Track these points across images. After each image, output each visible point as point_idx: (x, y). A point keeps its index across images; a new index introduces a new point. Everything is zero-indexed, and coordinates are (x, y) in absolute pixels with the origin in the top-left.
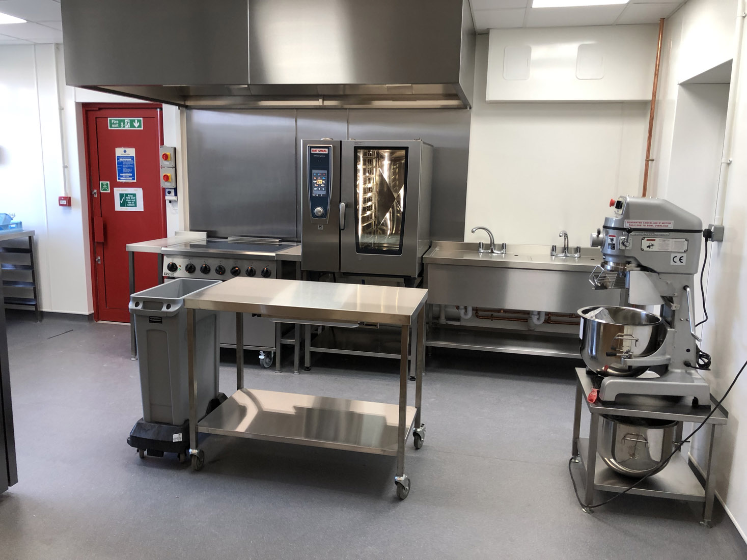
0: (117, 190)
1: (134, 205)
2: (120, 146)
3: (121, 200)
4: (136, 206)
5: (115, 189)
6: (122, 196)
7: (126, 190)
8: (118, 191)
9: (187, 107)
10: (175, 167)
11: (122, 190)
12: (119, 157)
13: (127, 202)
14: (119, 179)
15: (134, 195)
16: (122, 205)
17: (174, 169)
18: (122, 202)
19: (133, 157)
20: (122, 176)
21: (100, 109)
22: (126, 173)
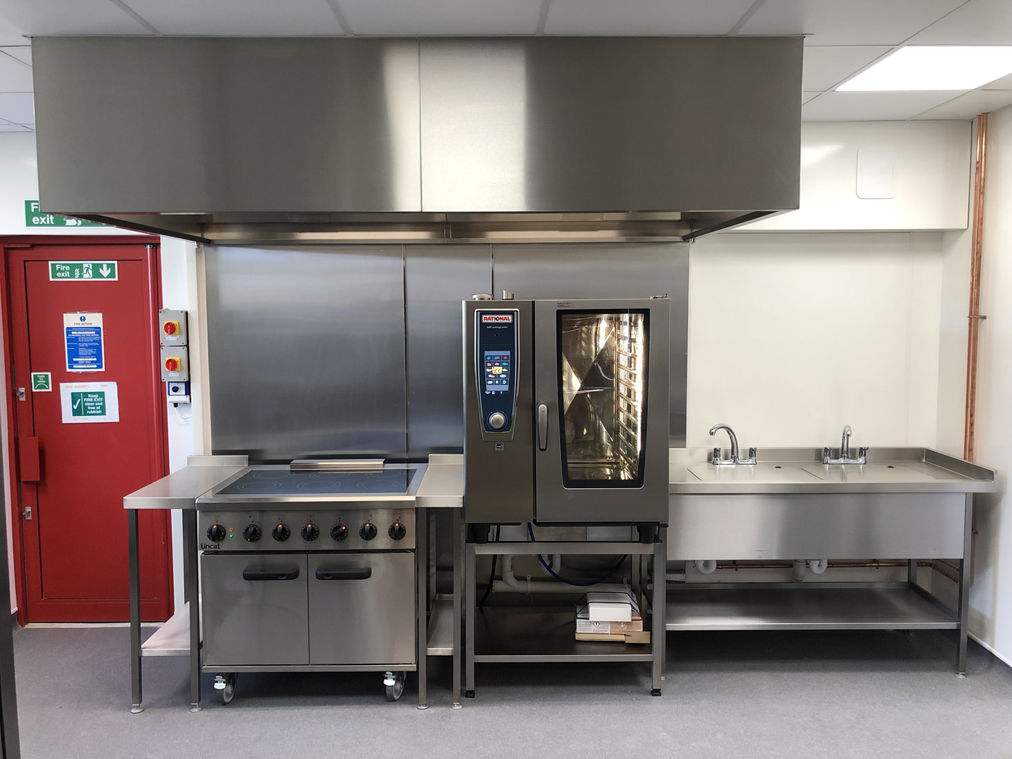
0: (67, 387)
1: (100, 412)
2: (73, 311)
3: (74, 403)
4: (104, 413)
5: (62, 385)
6: (75, 397)
7: (84, 387)
8: (67, 390)
9: (208, 242)
10: (188, 346)
11: (76, 387)
12: (70, 330)
13: (86, 408)
14: (71, 367)
15: (102, 394)
16: (76, 413)
17: (186, 348)
18: (75, 407)
19: (100, 328)
20: (77, 363)
21: (33, 246)
22: (84, 356)
